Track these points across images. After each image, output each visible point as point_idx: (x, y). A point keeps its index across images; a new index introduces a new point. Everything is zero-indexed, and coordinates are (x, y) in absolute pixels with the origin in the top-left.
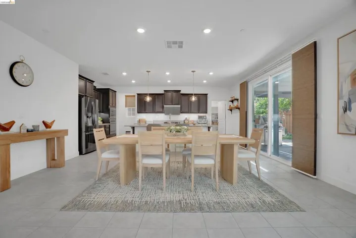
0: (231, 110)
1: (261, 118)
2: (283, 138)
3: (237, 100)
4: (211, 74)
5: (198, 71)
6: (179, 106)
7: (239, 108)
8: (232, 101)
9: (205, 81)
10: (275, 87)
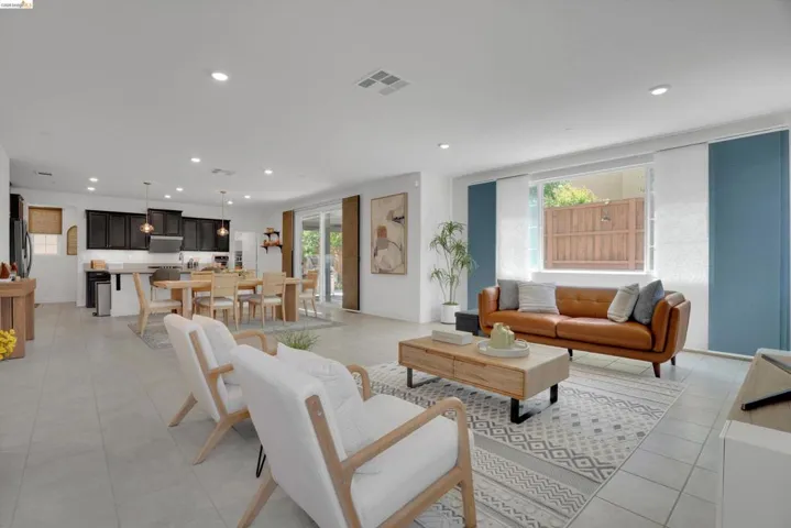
0: (266, 248)
1: (309, 260)
2: (336, 288)
3: (278, 233)
4: (247, 197)
5: (228, 193)
6: (181, 238)
7: (281, 246)
8: (269, 235)
9: (230, 203)
10: (327, 221)
